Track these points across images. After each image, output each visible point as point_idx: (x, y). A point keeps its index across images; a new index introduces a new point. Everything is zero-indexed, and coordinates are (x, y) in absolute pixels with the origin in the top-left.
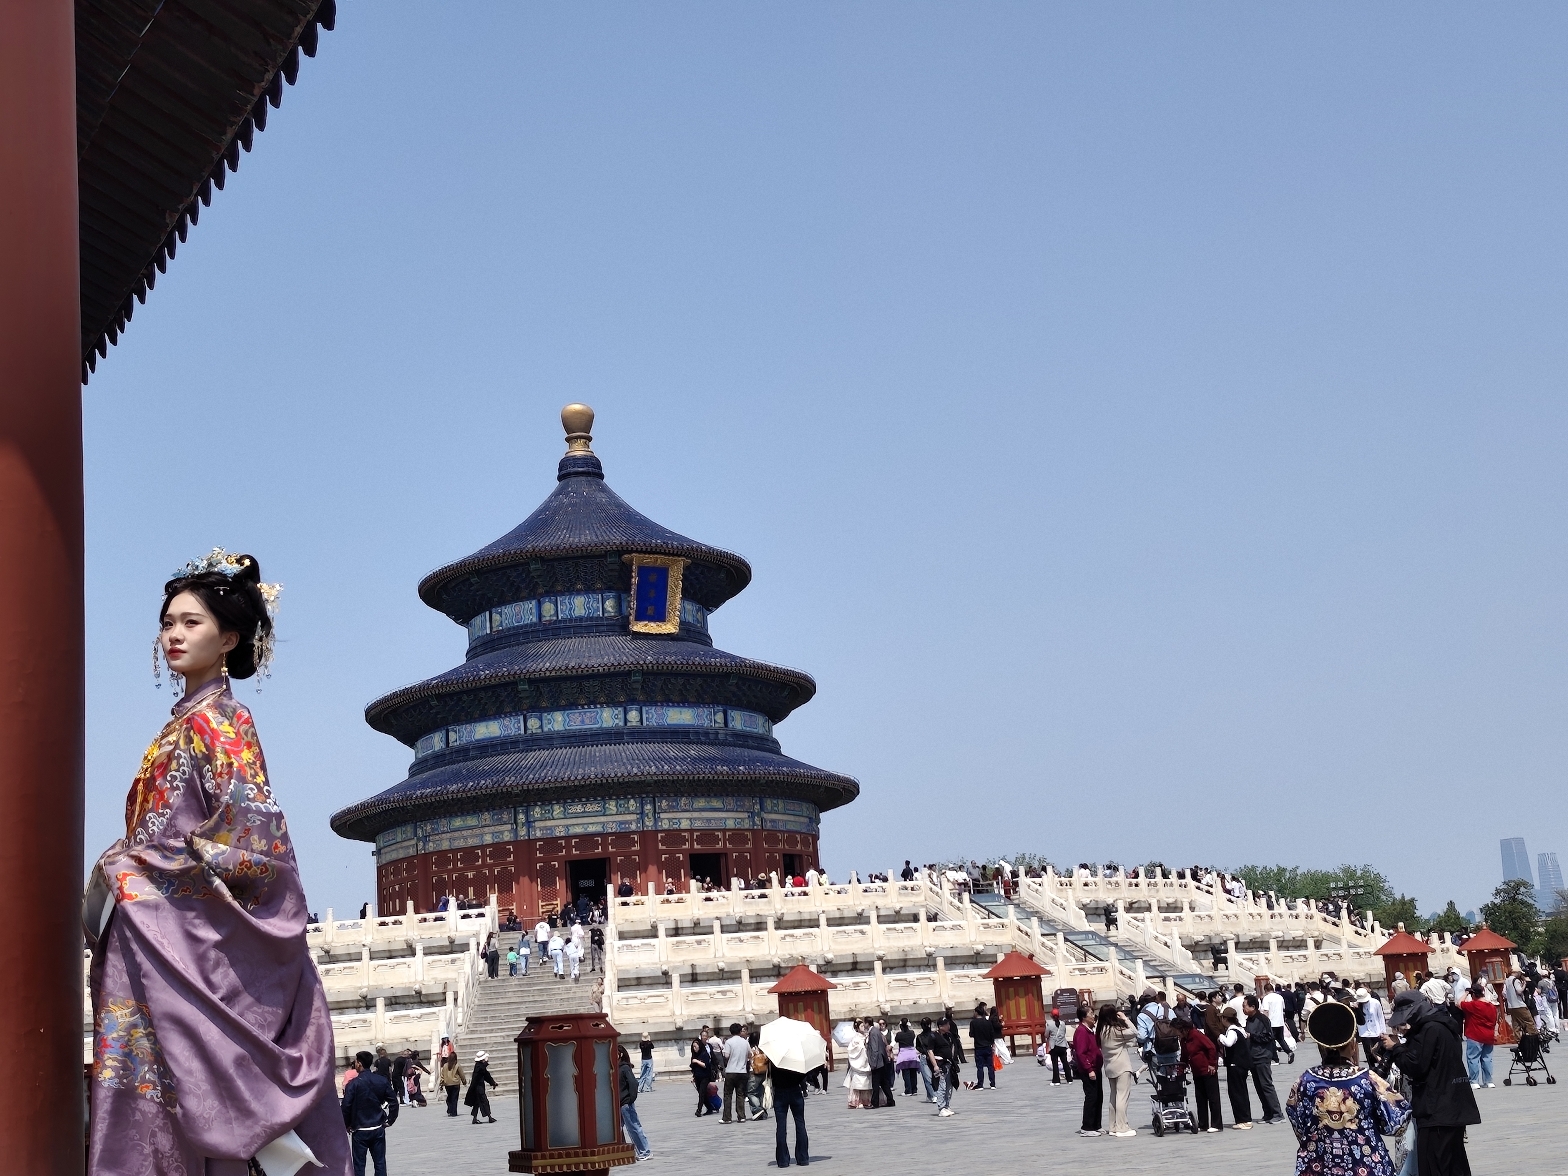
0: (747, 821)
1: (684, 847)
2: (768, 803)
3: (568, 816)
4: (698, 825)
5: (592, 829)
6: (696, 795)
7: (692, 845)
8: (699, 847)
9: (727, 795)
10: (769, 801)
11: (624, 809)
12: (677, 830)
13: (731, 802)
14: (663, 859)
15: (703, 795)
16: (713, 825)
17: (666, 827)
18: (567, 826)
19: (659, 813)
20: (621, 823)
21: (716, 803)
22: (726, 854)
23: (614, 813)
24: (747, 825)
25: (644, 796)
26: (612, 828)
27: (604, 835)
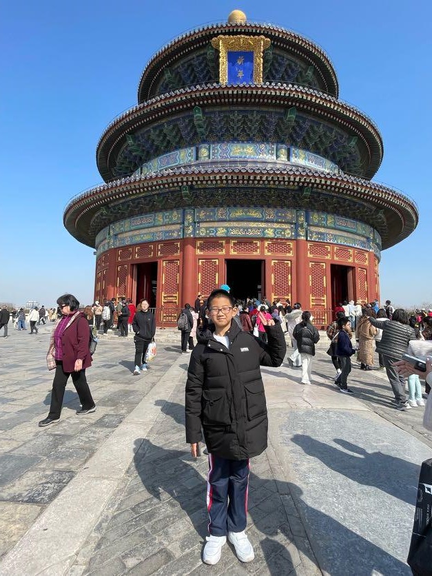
0: (288, 231)
1: (220, 253)
2: (315, 217)
3: (132, 228)
4: (233, 233)
5: (146, 238)
6: (235, 206)
7: (228, 252)
8: (236, 253)
9: (269, 207)
10: (316, 215)
11: (168, 220)
12: (213, 238)
13: (271, 213)
14: (200, 264)
15: (242, 206)
16: (251, 233)
17: (203, 235)
18: (131, 237)
19: (199, 223)
20: (167, 232)
21: (254, 214)
22: (265, 260)
23: (161, 224)
24: (288, 234)
25: (186, 208)
26: (161, 237)
27: (155, 243)
